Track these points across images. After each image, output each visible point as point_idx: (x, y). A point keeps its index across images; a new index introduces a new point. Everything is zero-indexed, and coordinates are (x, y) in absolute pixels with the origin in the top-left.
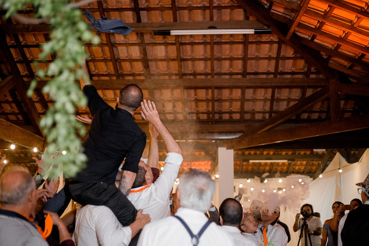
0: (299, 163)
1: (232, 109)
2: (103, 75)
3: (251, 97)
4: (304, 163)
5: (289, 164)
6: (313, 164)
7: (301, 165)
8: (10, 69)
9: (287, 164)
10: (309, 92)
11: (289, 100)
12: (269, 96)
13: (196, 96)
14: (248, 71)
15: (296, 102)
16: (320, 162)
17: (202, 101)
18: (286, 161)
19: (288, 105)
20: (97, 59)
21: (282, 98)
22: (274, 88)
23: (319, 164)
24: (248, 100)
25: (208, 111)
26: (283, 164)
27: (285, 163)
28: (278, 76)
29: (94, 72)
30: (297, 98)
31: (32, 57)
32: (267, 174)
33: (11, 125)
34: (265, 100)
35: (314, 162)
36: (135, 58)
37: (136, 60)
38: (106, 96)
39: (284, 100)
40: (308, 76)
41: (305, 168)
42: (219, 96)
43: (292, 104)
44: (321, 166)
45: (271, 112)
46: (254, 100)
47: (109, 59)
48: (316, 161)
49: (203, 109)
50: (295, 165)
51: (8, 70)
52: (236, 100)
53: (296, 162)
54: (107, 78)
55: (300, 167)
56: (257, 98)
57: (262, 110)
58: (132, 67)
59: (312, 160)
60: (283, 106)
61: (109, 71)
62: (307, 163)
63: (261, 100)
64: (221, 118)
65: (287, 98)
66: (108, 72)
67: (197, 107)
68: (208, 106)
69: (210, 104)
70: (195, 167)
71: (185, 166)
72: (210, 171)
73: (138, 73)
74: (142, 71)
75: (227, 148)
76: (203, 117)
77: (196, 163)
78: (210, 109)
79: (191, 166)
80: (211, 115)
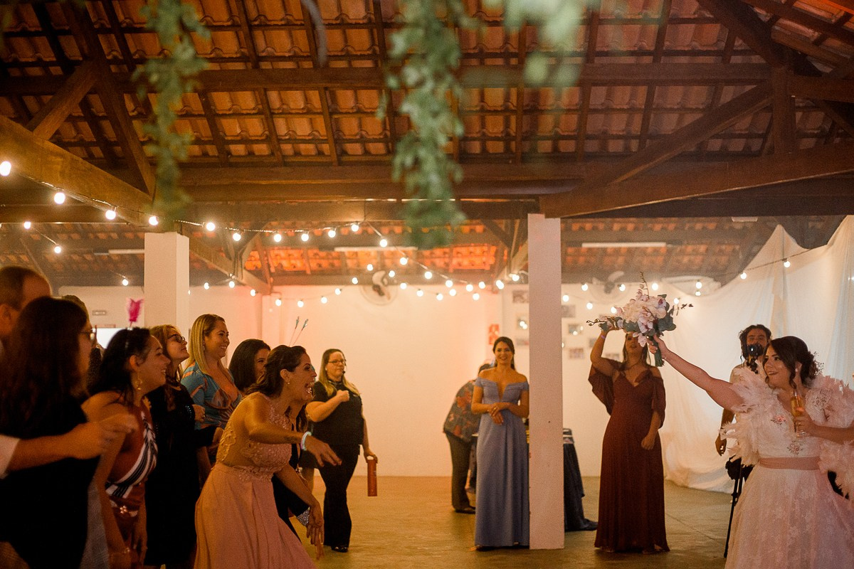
0: (690, 248)
1: (557, 129)
2: (283, 58)
3: (602, 104)
4: (702, 248)
5: (669, 252)
6: (721, 251)
7: (696, 253)
8: (85, 47)
9: (664, 251)
10: (728, 94)
11: (683, 110)
12: (640, 101)
13: (482, 104)
14: (597, 49)
15: (698, 116)
16: (737, 247)
17: (496, 112)
18: (662, 245)
19: (680, 121)
20: (273, 23)
21: (669, 106)
22: (651, 84)
23: (734, 250)
24: (595, 111)
25: (508, 134)
26: (656, 250)
27: (661, 248)
28: (663, 60)
29: (263, 52)
30: (701, 107)
31: (128, 21)
32: (621, 274)
33: (91, 169)
34: (632, 110)
35: (723, 247)
36: (354, 22)
37: (357, 26)
38: (287, 105)
39: (672, 110)
40: (726, 60)
41: (703, 261)
42: (532, 104)
43: (689, 119)
44: (741, 257)
45: (643, 136)
46: (607, 110)
47: (299, 23)
48: (729, 244)
49: (495, 130)
50: (683, 253)
51: (81, 49)
52: (568, 112)
53: (683, 247)
54: (289, 65)
55: (692, 258)
56: (614, 107)
57: (625, 133)
58: (346, 40)
59: (719, 243)
60: (669, 124)
61: (297, 50)
62: (707, 250)
63: (622, 110)
64: (534, 150)
65: (678, 106)
66: (295, 52)
67: (483, 125)
68: (507, 124)
69: (513, 119)
70: (460, 260)
71: (439, 257)
72: (492, 267)
73: (359, 53)
74: (368, 49)
75: (547, 216)
76: (496, 147)
77: (464, 250)
78: (513, 131)
79: (451, 258)
80: (513, 144)
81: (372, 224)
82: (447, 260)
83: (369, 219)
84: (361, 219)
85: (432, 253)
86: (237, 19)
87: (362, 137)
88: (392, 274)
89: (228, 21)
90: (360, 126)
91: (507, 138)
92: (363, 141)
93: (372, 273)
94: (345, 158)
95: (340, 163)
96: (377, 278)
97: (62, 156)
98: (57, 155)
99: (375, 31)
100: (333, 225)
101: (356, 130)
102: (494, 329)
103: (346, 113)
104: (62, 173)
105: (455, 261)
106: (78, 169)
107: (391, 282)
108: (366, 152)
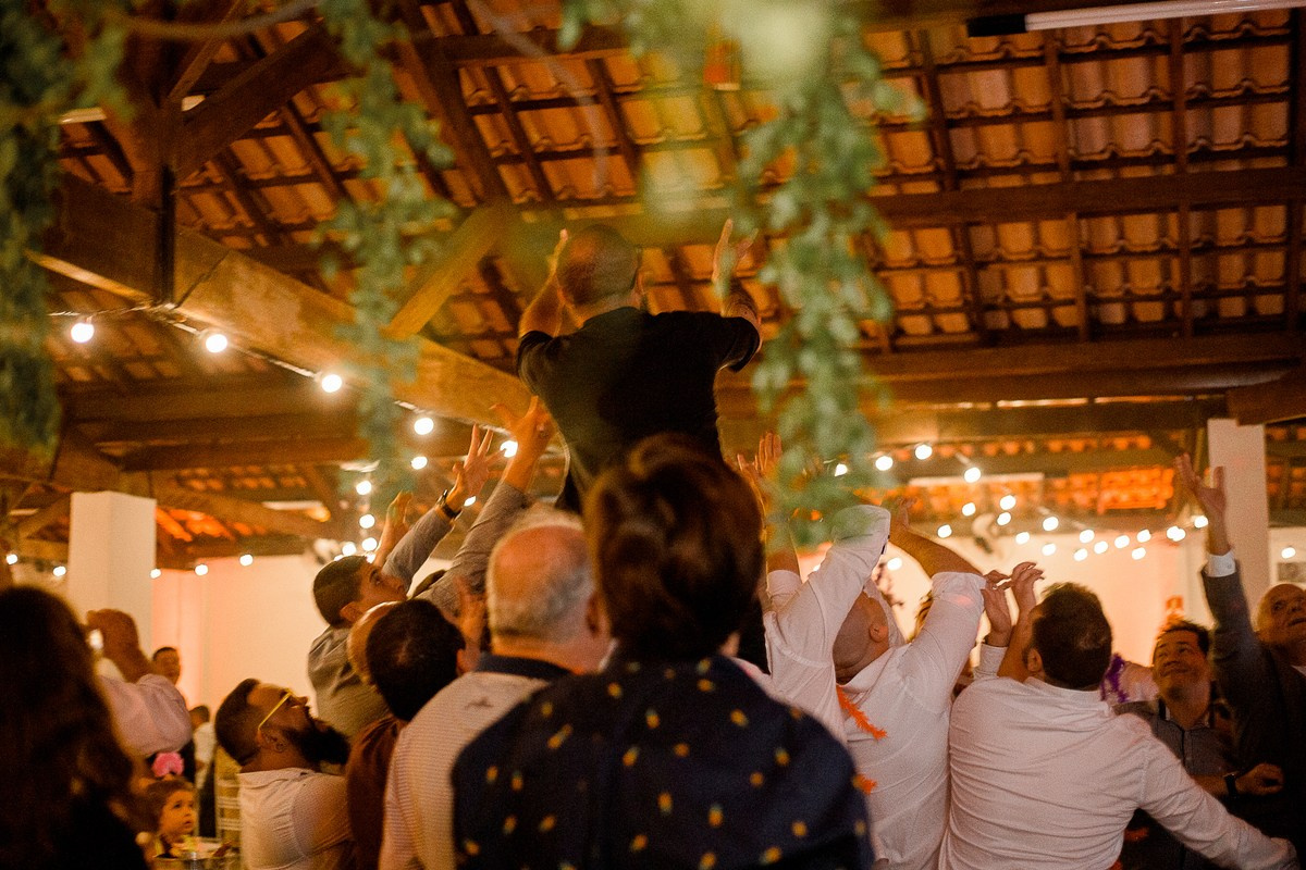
1: (1251, 278)
8: (479, 186)
13: (1121, 242)
17: (1144, 255)
25: (1168, 290)
31: (545, 141)
36: (900, 121)
37: (907, 127)
42: (1205, 238)
49: (1147, 284)
51: (473, 190)
52: (1269, 247)
58: (890, 151)
64: (1213, 313)
67: (1126, 278)
68: (1166, 273)
69: (1175, 264)
70: (1115, 493)
71: (1080, 489)
72: (1169, 503)
73: (911, 172)
74: (928, 164)
75: (1242, 422)
76: (1151, 312)
77: (1120, 477)
78: (1176, 282)
79: (1100, 489)
80: (1178, 305)
81: (951, 443)
82: (1094, 494)
83: (947, 437)
84: (933, 437)
85: (1068, 484)
86: (714, 129)
87: (928, 305)
88: (1004, 519)
89: (700, 132)
90: (924, 288)
91: (1166, 296)
92: (929, 311)
93: (973, 518)
94: (902, 342)
95: (895, 349)
96: (980, 526)
97: (441, 358)
98: (433, 356)
99: (936, 133)
100: (887, 448)
101: (917, 296)
102: (1174, 604)
103: (900, 268)
104: (442, 385)
105: (1107, 496)
106: (469, 377)
107: (1003, 532)
108: (937, 330)
